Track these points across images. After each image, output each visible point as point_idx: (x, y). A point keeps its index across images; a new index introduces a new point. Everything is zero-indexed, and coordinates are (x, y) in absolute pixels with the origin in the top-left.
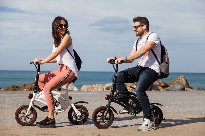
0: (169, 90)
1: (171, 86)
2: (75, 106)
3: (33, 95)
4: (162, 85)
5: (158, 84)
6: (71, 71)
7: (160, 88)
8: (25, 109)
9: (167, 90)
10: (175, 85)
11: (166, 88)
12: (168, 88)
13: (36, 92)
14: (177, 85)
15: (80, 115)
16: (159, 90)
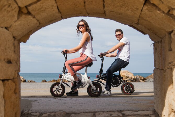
0: (147, 82)
1: (148, 79)
2: (92, 83)
3: (62, 75)
4: (142, 79)
5: (140, 78)
6: (88, 57)
7: (141, 80)
8: (58, 85)
9: (145, 82)
10: (150, 79)
11: (145, 81)
12: (146, 80)
13: (64, 73)
14: (151, 79)
15: (96, 89)
16: (140, 81)
